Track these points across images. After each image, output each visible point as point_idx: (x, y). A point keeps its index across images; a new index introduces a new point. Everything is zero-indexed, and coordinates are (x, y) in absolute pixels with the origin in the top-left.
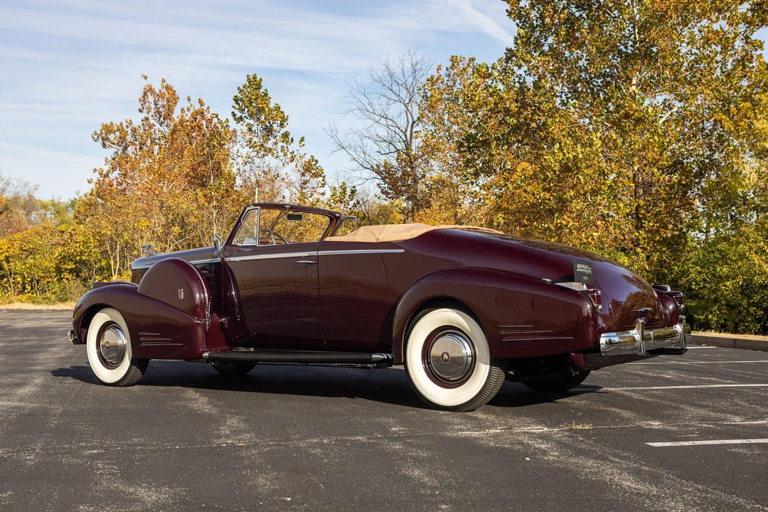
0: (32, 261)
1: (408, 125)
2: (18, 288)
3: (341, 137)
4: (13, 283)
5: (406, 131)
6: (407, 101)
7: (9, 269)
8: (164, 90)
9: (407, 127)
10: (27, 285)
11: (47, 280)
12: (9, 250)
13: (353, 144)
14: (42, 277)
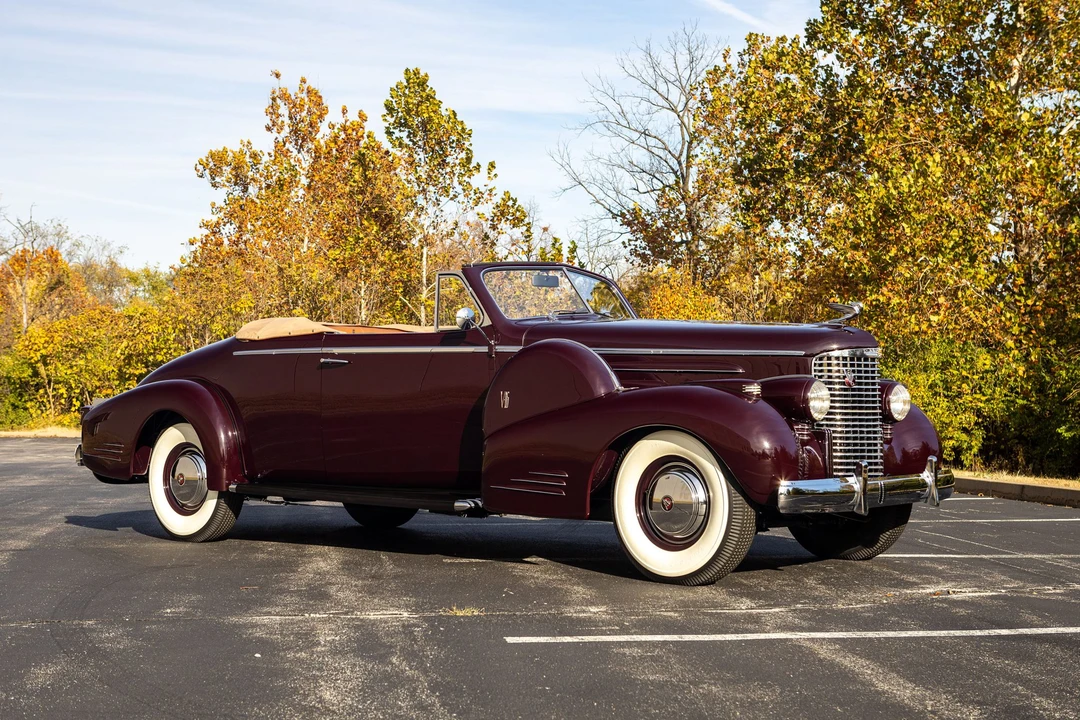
0: (82, 362)
1: (683, 145)
2: (61, 404)
3: (578, 167)
4: (54, 396)
5: (681, 155)
6: (680, 108)
7: (47, 376)
8: (304, 95)
9: (683, 148)
10: (74, 400)
11: (104, 392)
12: (46, 345)
13: (598, 177)
14: (97, 388)
